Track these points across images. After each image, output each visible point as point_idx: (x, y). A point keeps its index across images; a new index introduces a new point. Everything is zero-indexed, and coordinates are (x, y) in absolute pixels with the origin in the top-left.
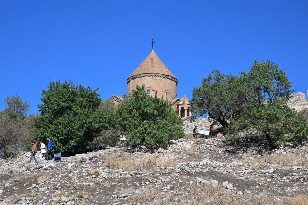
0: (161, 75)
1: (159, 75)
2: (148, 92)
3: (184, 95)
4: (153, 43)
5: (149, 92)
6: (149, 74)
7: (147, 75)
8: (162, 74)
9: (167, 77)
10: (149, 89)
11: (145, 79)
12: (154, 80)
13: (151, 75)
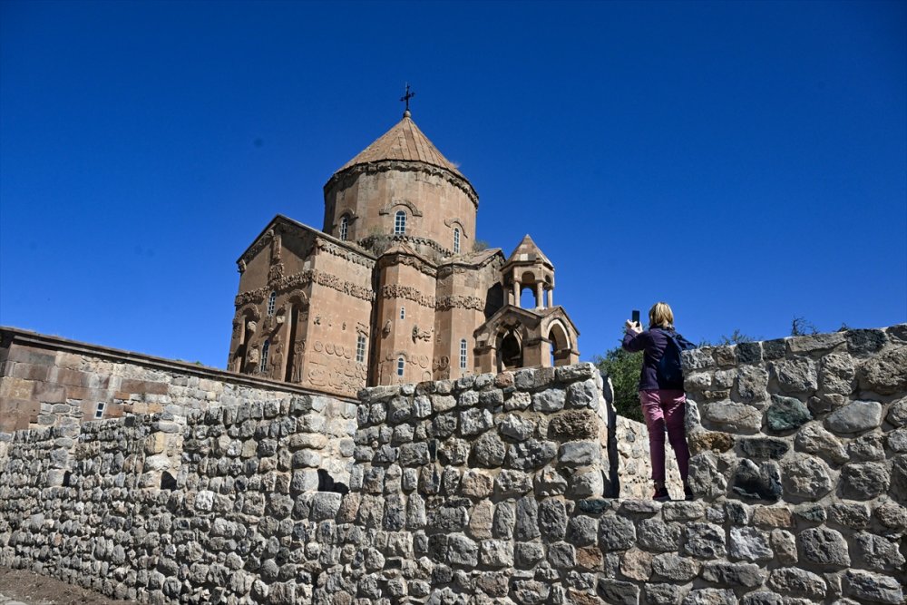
0: (443, 171)
1: (438, 170)
2: (398, 218)
3: (528, 236)
4: (407, 98)
5: (403, 219)
6: (406, 163)
7: (399, 164)
8: (447, 169)
9: (459, 181)
10: (403, 208)
11: (391, 176)
12: (420, 183)
13: (411, 165)
